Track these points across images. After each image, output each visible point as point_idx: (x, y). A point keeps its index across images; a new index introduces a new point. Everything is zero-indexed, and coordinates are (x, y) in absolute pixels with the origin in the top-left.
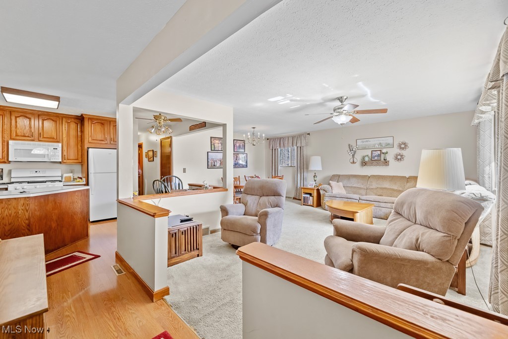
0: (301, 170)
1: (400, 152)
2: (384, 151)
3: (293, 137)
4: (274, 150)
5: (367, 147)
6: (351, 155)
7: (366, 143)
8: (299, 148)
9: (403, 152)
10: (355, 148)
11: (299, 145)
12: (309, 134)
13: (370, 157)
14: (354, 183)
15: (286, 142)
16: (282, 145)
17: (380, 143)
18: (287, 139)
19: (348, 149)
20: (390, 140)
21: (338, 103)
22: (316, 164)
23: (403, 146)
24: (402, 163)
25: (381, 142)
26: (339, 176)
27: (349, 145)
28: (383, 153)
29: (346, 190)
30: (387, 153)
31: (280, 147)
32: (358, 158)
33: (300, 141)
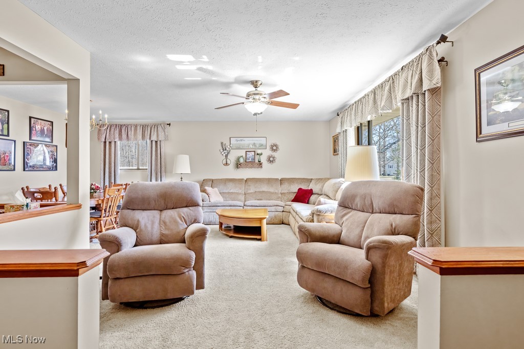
0: (156, 174)
1: (272, 154)
2: (259, 151)
3: (144, 127)
4: (107, 143)
5: (241, 148)
6: (224, 155)
7: (241, 142)
8: (154, 143)
9: (275, 154)
10: (229, 147)
11: (154, 138)
12: (169, 124)
13: (245, 158)
14: (231, 188)
15: (131, 134)
16: (124, 136)
17: (254, 144)
18: (133, 129)
19: (221, 148)
20: (263, 141)
21: (251, 88)
22: (183, 166)
23: (274, 148)
24: (274, 164)
25: (256, 142)
26: (213, 181)
27: (222, 143)
28: (258, 154)
29: (223, 197)
30: (261, 154)
31: (120, 139)
32: (232, 158)
33: (156, 133)
